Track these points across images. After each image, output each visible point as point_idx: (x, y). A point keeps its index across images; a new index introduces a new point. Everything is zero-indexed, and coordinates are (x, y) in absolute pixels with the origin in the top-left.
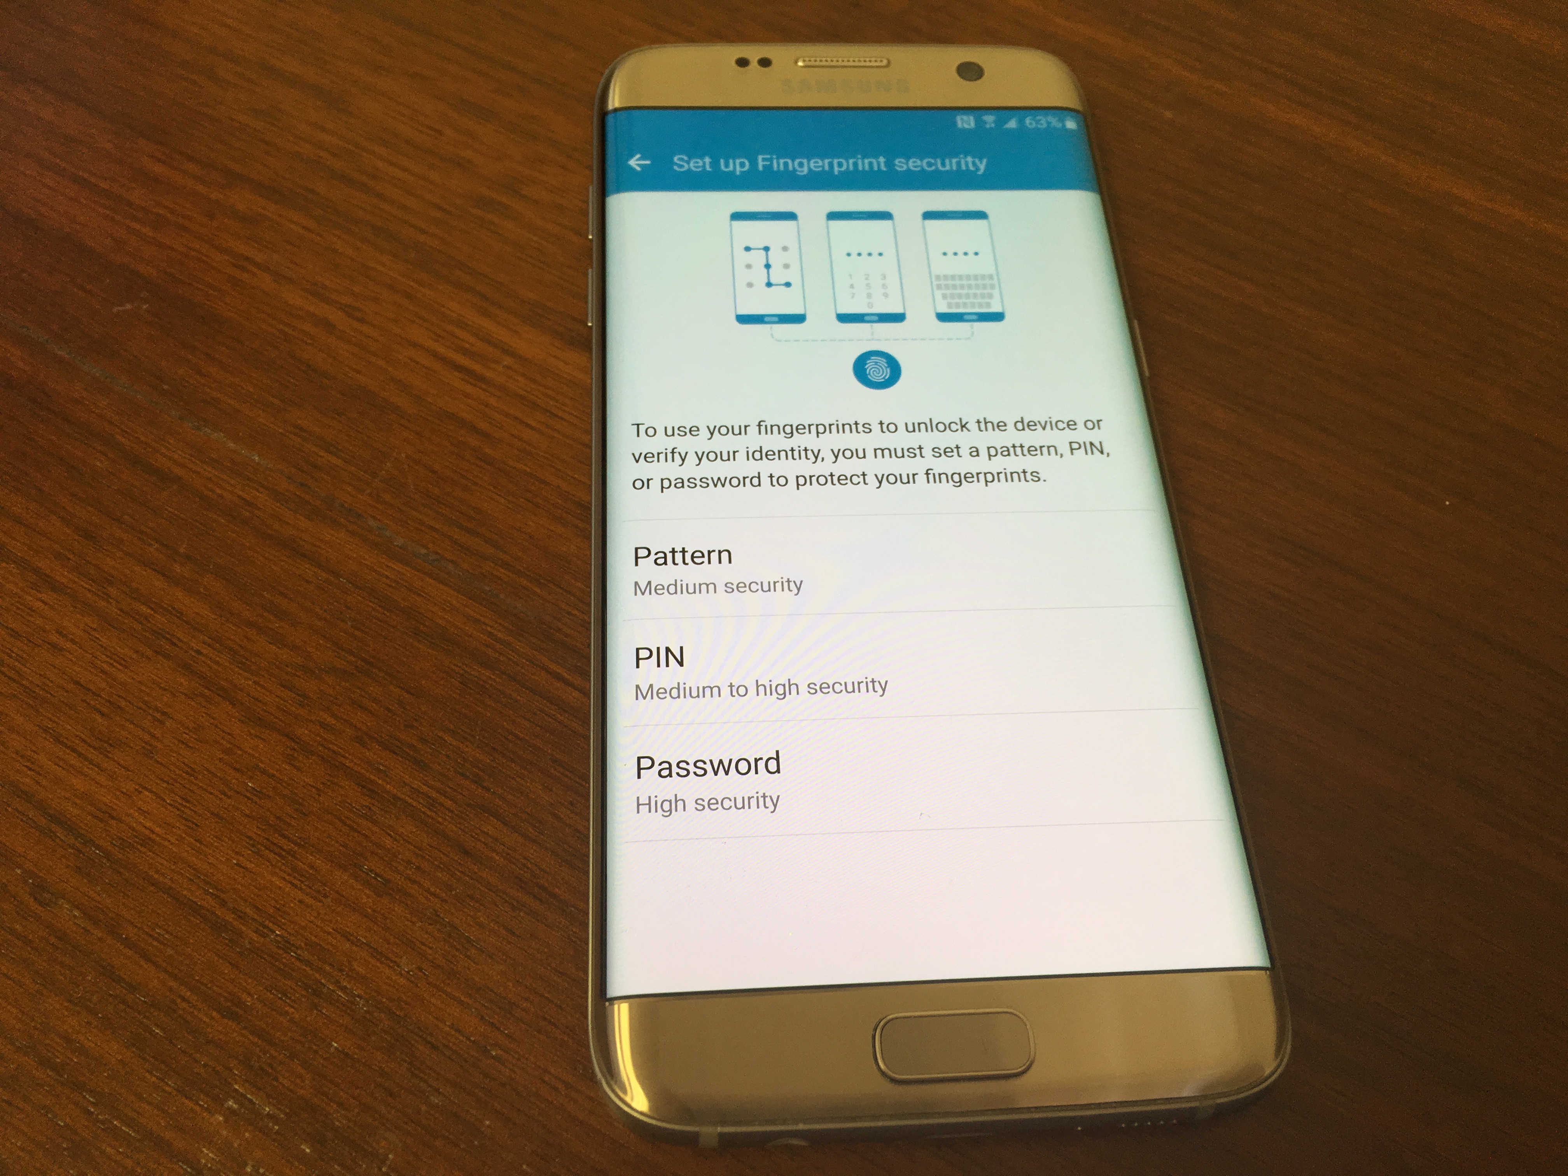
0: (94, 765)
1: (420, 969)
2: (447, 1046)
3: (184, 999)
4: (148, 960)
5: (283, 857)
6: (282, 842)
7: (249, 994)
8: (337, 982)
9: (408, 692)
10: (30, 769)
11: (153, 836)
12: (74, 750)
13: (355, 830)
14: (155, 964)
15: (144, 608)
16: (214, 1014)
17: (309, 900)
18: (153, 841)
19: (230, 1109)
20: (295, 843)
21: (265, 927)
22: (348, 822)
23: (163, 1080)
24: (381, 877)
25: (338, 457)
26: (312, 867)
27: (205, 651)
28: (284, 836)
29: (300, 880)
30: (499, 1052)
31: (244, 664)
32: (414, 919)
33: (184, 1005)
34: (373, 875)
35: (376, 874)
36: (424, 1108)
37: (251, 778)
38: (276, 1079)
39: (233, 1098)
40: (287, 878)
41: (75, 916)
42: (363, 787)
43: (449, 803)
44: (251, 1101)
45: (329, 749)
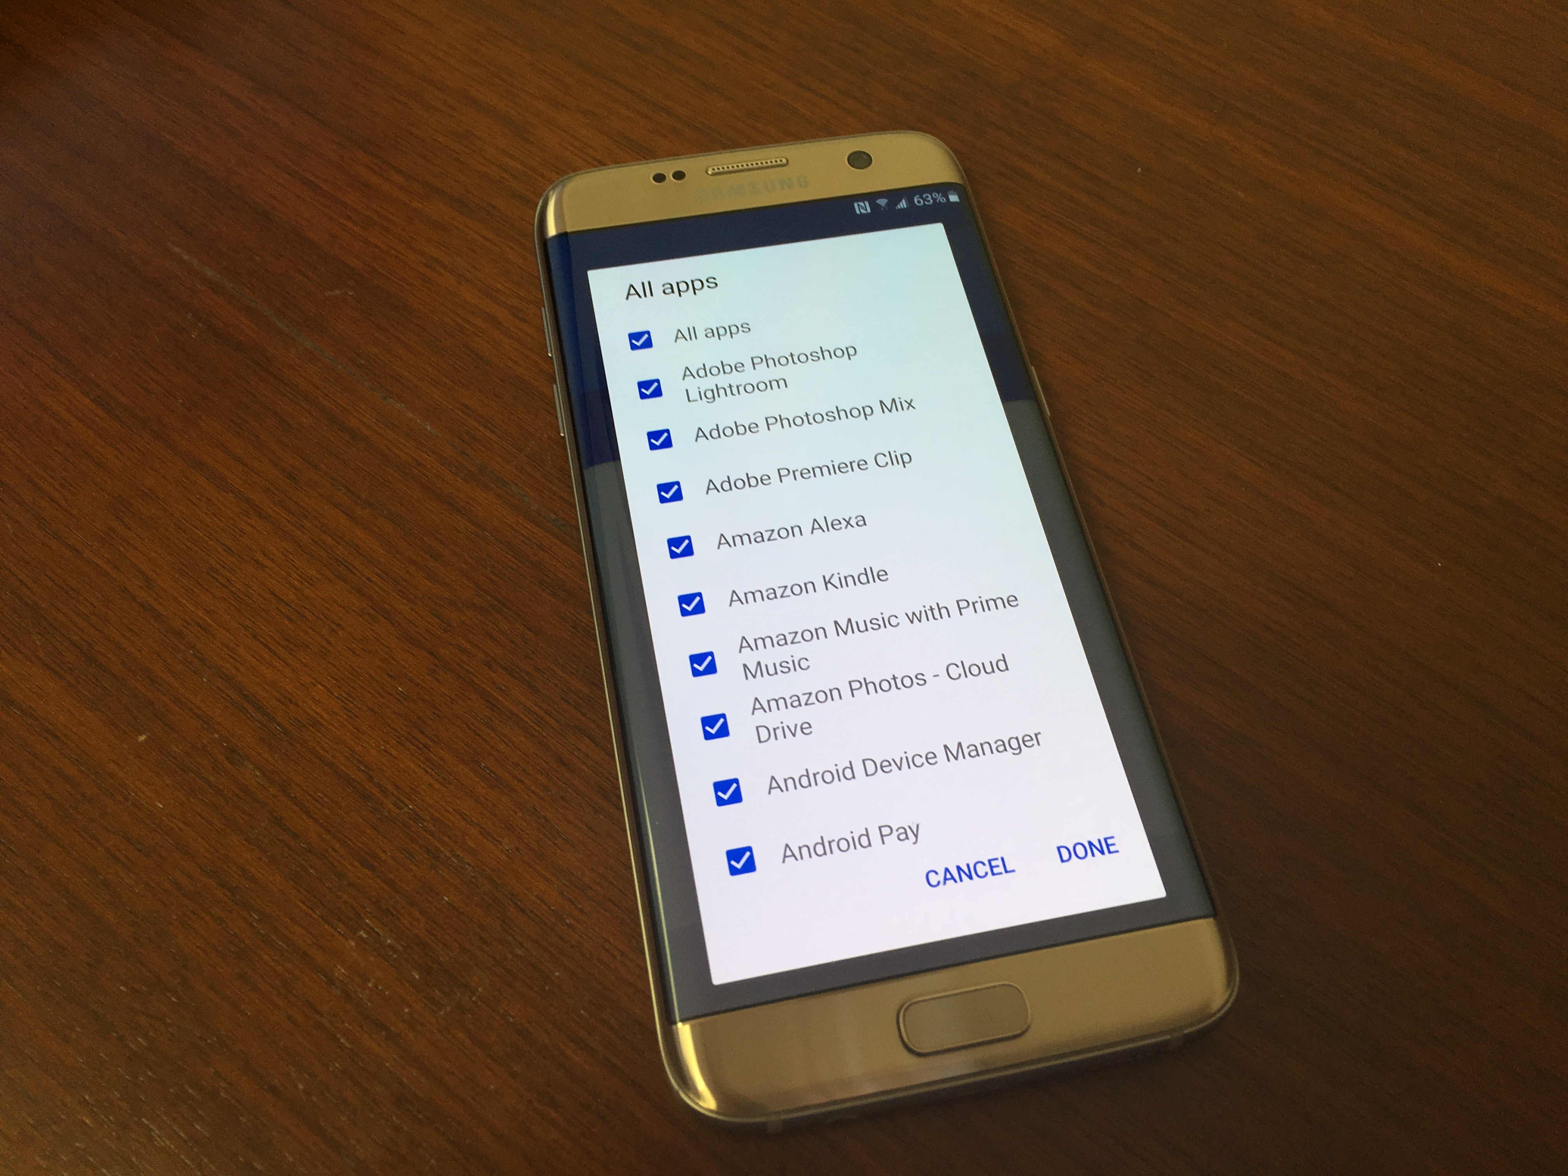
0: (280, 659)
1: (518, 850)
2: (531, 911)
3: (334, 849)
4: (310, 817)
5: (419, 749)
6: (419, 736)
7: (384, 852)
8: (452, 851)
9: (530, 630)
10: (232, 657)
11: (323, 721)
12: (265, 645)
13: (478, 735)
14: (316, 820)
15: (329, 539)
16: (356, 864)
17: (437, 786)
18: (321, 724)
19: (361, 937)
20: (430, 738)
21: (402, 801)
22: (473, 727)
23: (312, 909)
24: (494, 773)
25: (493, 432)
26: (441, 759)
27: (373, 579)
28: (423, 733)
29: (431, 768)
30: (572, 921)
31: (402, 592)
32: (518, 810)
33: (333, 853)
34: (488, 772)
35: (491, 771)
36: (510, 956)
37: (400, 685)
38: (398, 919)
39: (364, 930)
40: (422, 765)
41: (257, 776)
42: (488, 701)
43: (553, 722)
44: (377, 933)
45: (463, 668)
